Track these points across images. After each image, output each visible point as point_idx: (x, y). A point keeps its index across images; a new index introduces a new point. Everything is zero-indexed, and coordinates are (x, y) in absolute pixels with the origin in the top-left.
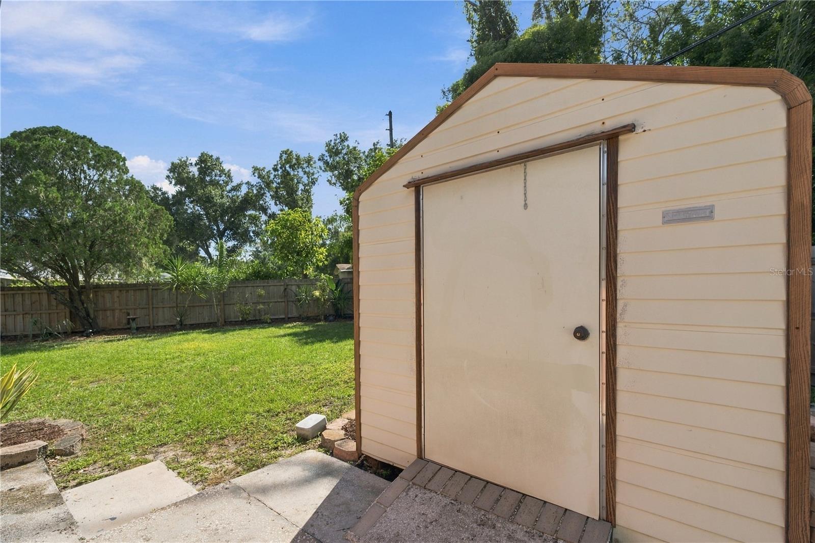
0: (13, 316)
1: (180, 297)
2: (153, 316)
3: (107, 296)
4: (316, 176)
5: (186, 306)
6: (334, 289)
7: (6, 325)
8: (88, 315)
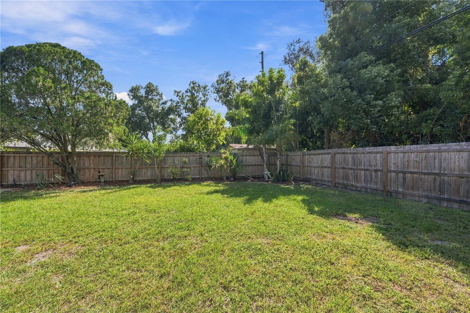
0: (25, 171)
1: (133, 162)
2: (115, 174)
3: (86, 159)
4: (208, 97)
5: (137, 168)
6: (232, 160)
7: (19, 177)
8: (73, 172)
